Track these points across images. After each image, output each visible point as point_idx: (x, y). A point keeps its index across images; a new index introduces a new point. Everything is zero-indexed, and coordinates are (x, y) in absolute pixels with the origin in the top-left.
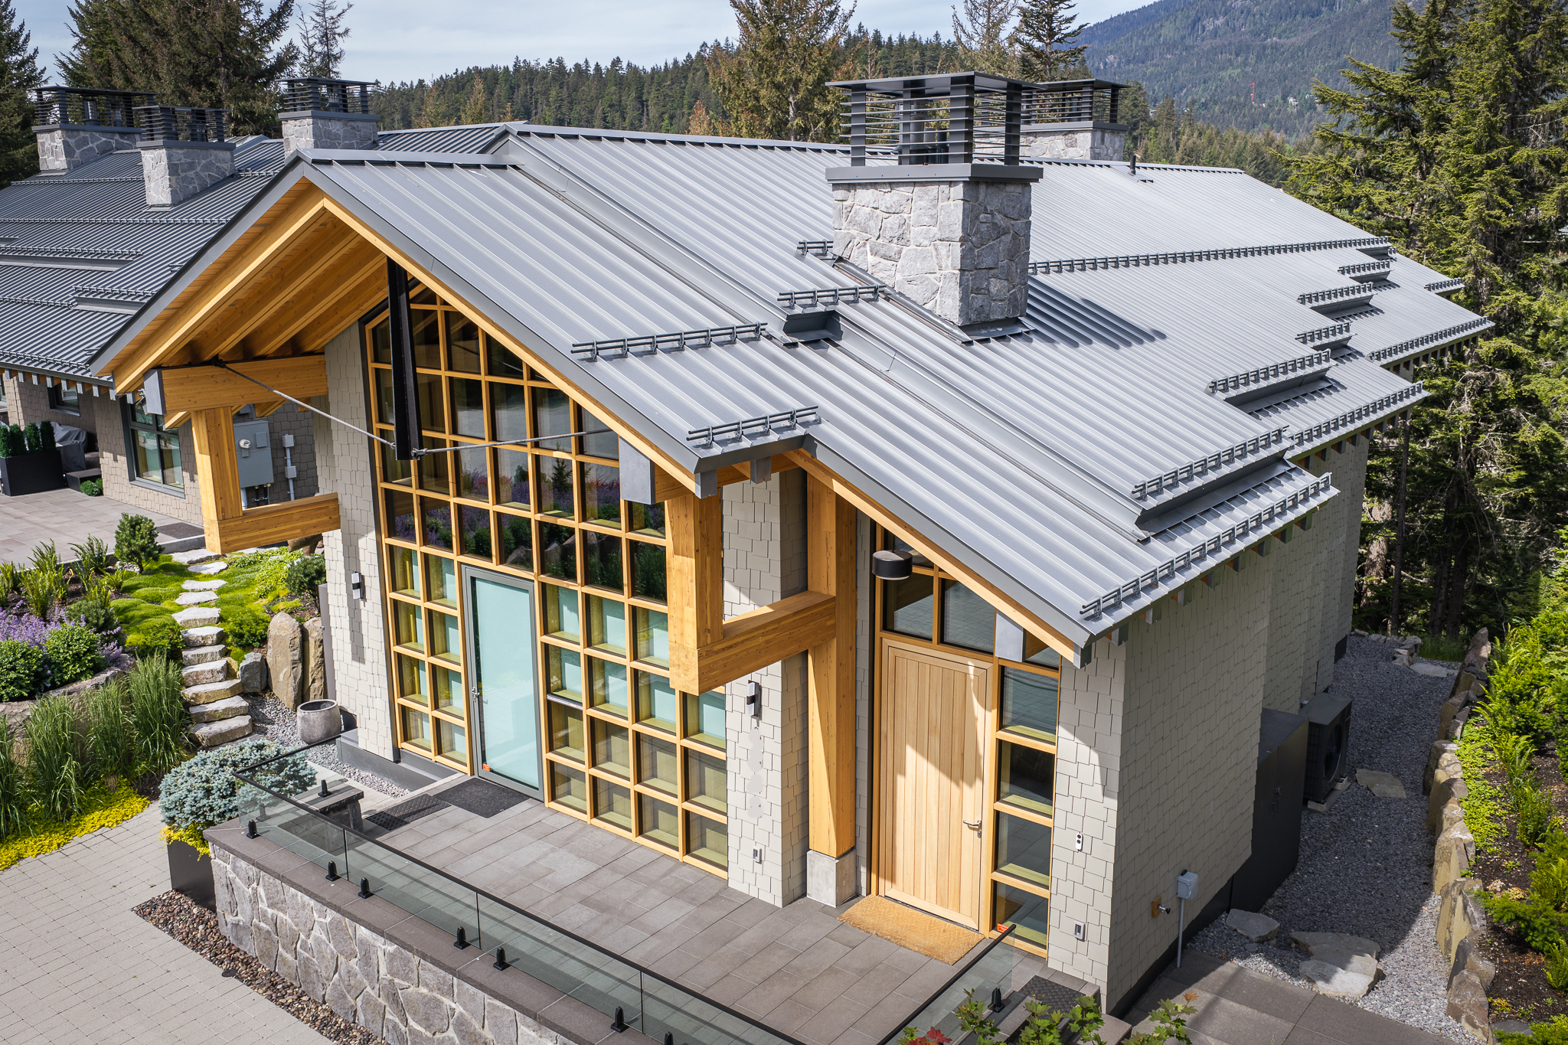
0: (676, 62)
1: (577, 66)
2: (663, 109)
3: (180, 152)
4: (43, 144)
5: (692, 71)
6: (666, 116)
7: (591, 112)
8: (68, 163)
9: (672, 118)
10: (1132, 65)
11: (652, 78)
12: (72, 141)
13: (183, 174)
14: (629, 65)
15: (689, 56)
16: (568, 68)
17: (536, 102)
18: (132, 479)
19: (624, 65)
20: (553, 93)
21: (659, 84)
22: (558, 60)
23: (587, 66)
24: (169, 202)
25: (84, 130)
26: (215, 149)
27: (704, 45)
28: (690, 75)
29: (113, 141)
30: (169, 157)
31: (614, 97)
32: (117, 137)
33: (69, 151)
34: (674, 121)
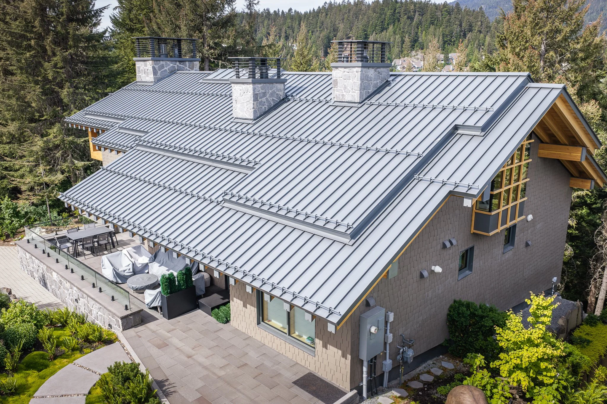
0: (314, 10)
1: (275, 11)
2: (309, 29)
3: (259, 86)
4: (139, 68)
5: (320, 13)
6: (310, 31)
7: (281, 30)
8: (155, 78)
9: (312, 32)
10: (491, 9)
11: (305, 16)
12: (156, 67)
13: (260, 100)
14: (295, 11)
15: (319, 7)
16: (271, 12)
17: (259, 26)
18: (259, 323)
19: (293, 11)
20: (266, 22)
21: (308, 19)
22: (267, 9)
23: (279, 11)
24: (252, 117)
25: (162, 60)
26: (277, 83)
27: (326, 3)
28: (320, 15)
29: (176, 66)
30: (254, 90)
31: (290, 24)
32: (178, 63)
33: (155, 72)
34: (313, 33)
